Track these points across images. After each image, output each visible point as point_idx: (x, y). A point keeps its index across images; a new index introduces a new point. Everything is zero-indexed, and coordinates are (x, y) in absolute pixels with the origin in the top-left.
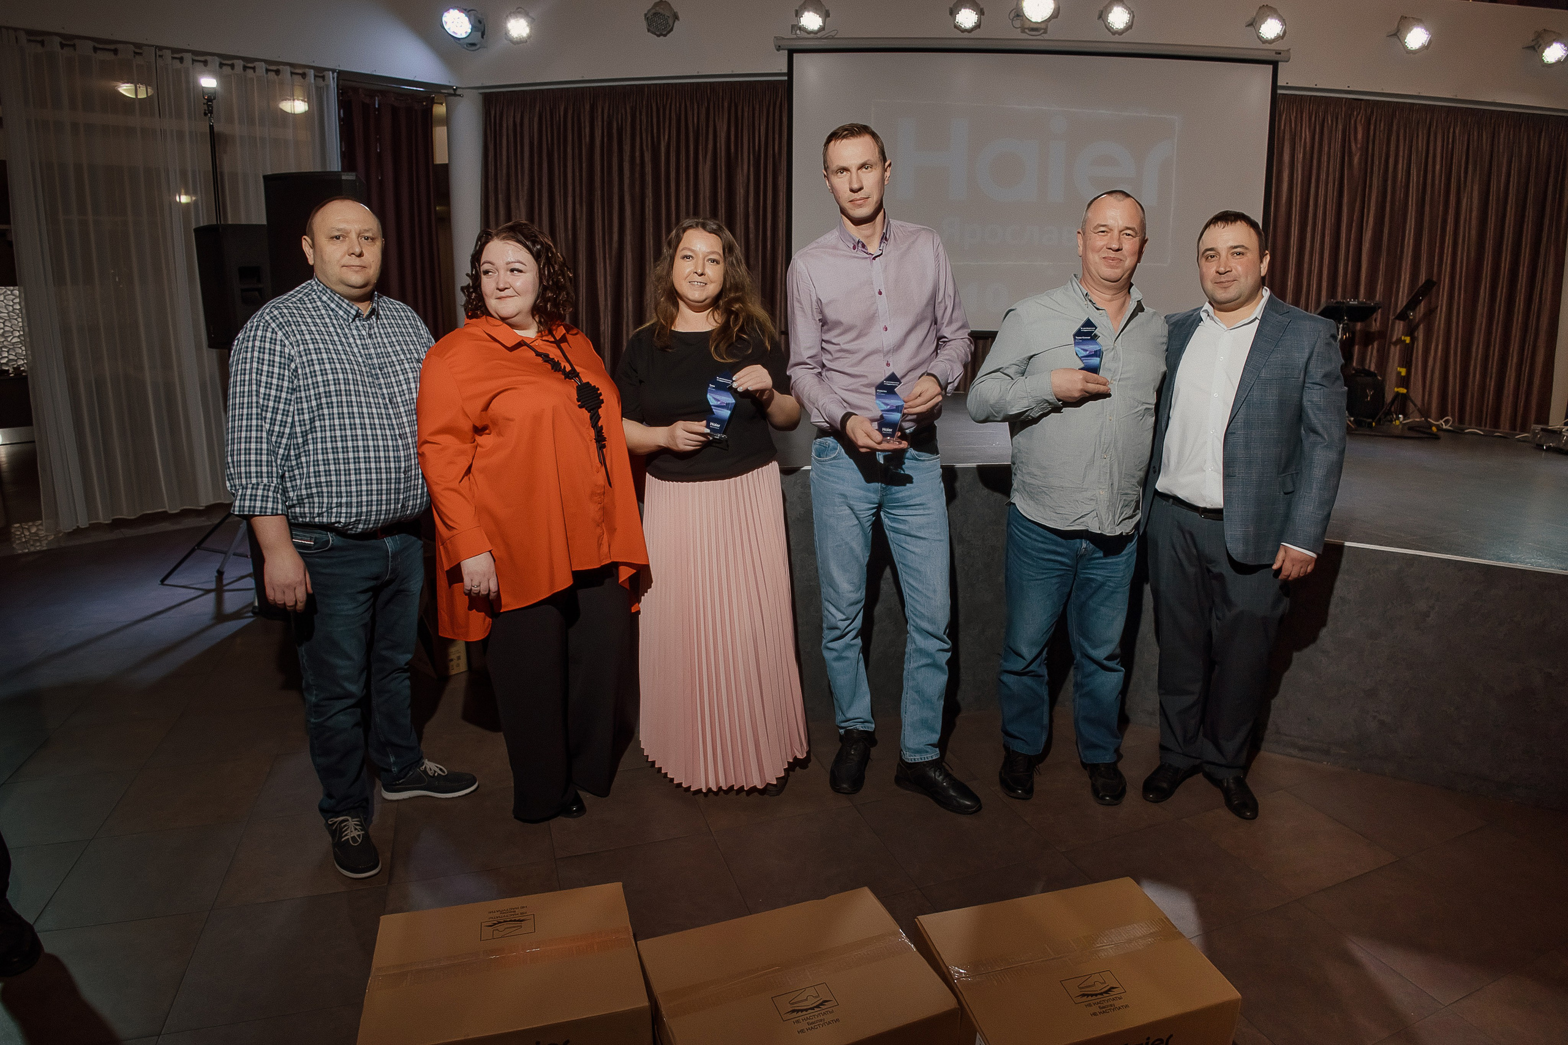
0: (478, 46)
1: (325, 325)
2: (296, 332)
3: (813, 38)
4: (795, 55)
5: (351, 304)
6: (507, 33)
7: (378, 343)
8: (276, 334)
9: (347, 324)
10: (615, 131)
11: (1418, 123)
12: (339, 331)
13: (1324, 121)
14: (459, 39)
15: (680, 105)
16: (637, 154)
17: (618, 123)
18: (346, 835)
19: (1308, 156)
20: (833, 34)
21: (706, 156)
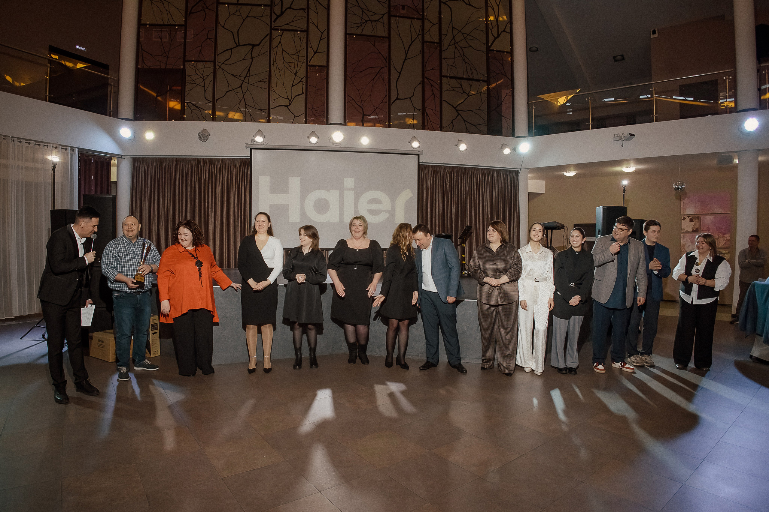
3: (260, 145)
4: (253, 151)
10: (184, 173)
11: (467, 174)
13: (436, 173)
15: (210, 166)
16: (193, 183)
17: (186, 171)
19: (432, 185)
20: (267, 143)
21: (219, 184)
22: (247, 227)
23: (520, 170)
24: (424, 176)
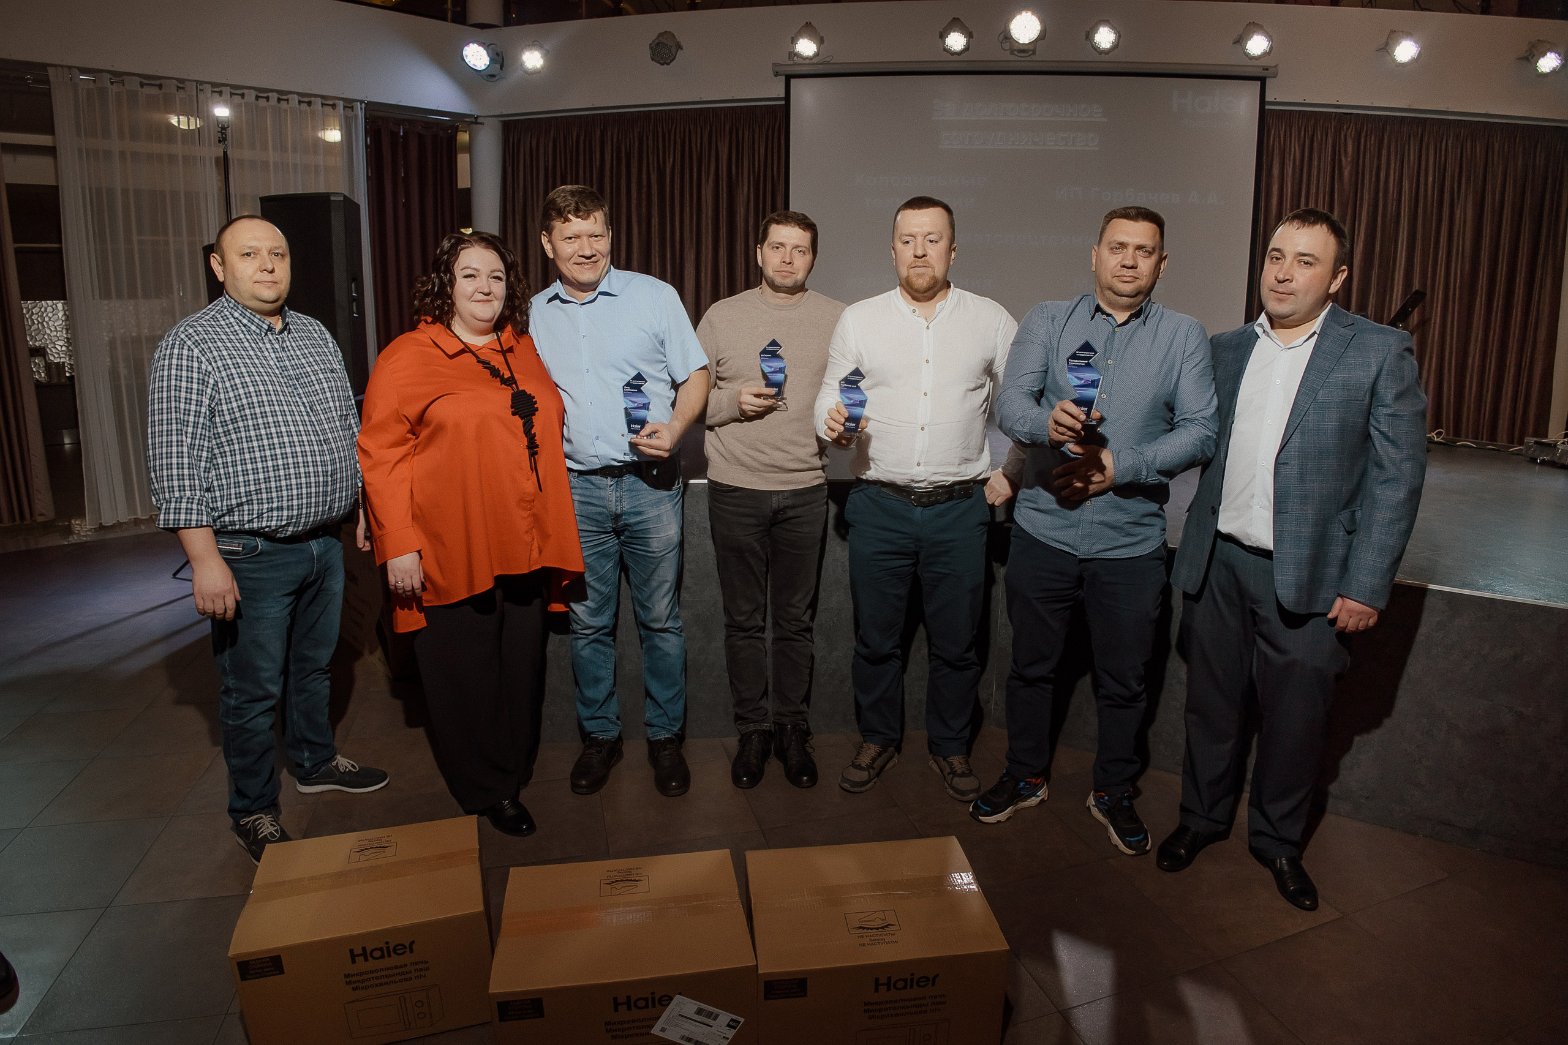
0: (497, 77)
1: (240, 341)
2: (213, 349)
3: (809, 64)
4: (793, 81)
5: (262, 319)
6: (522, 64)
7: (292, 356)
8: (193, 351)
9: (260, 338)
11: (1409, 136)
12: (253, 345)
13: (1313, 135)
14: (480, 71)
15: (684, 130)
17: (626, 147)
18: (262, 832)
19: (1298, 169)
20: (828, 59)
21: (708, 177)
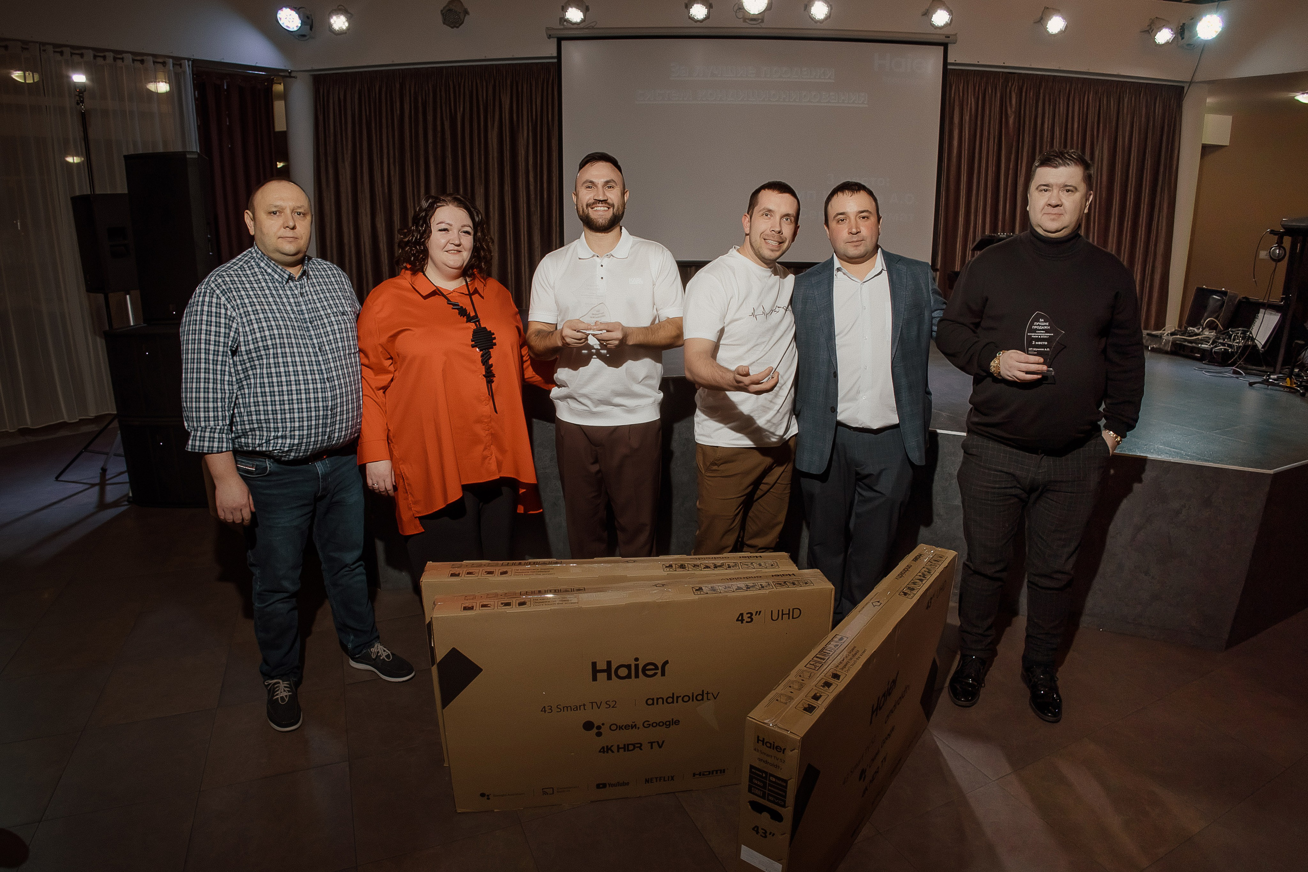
0: (307, 37)
1: (262, 289)
2: (237, 297)
3: (577, 29)
4: (563, 42)
5: (284, 270)
6: (329, 27)
7: (308, 300)
8: (220, 298)
10: (420, 105)
11: (1060, 91)
12: (274, 292)
13: (985, 90)
14: (291, 32)
15: (472, 83)
16: (439, 124)
17: (422, 98)
18: (277, 695)
19: (973, 118)
20: (593, 24)
21: (493, 124)
22: (554, 215)
23: (1189, 86)
24: (957, 97)
